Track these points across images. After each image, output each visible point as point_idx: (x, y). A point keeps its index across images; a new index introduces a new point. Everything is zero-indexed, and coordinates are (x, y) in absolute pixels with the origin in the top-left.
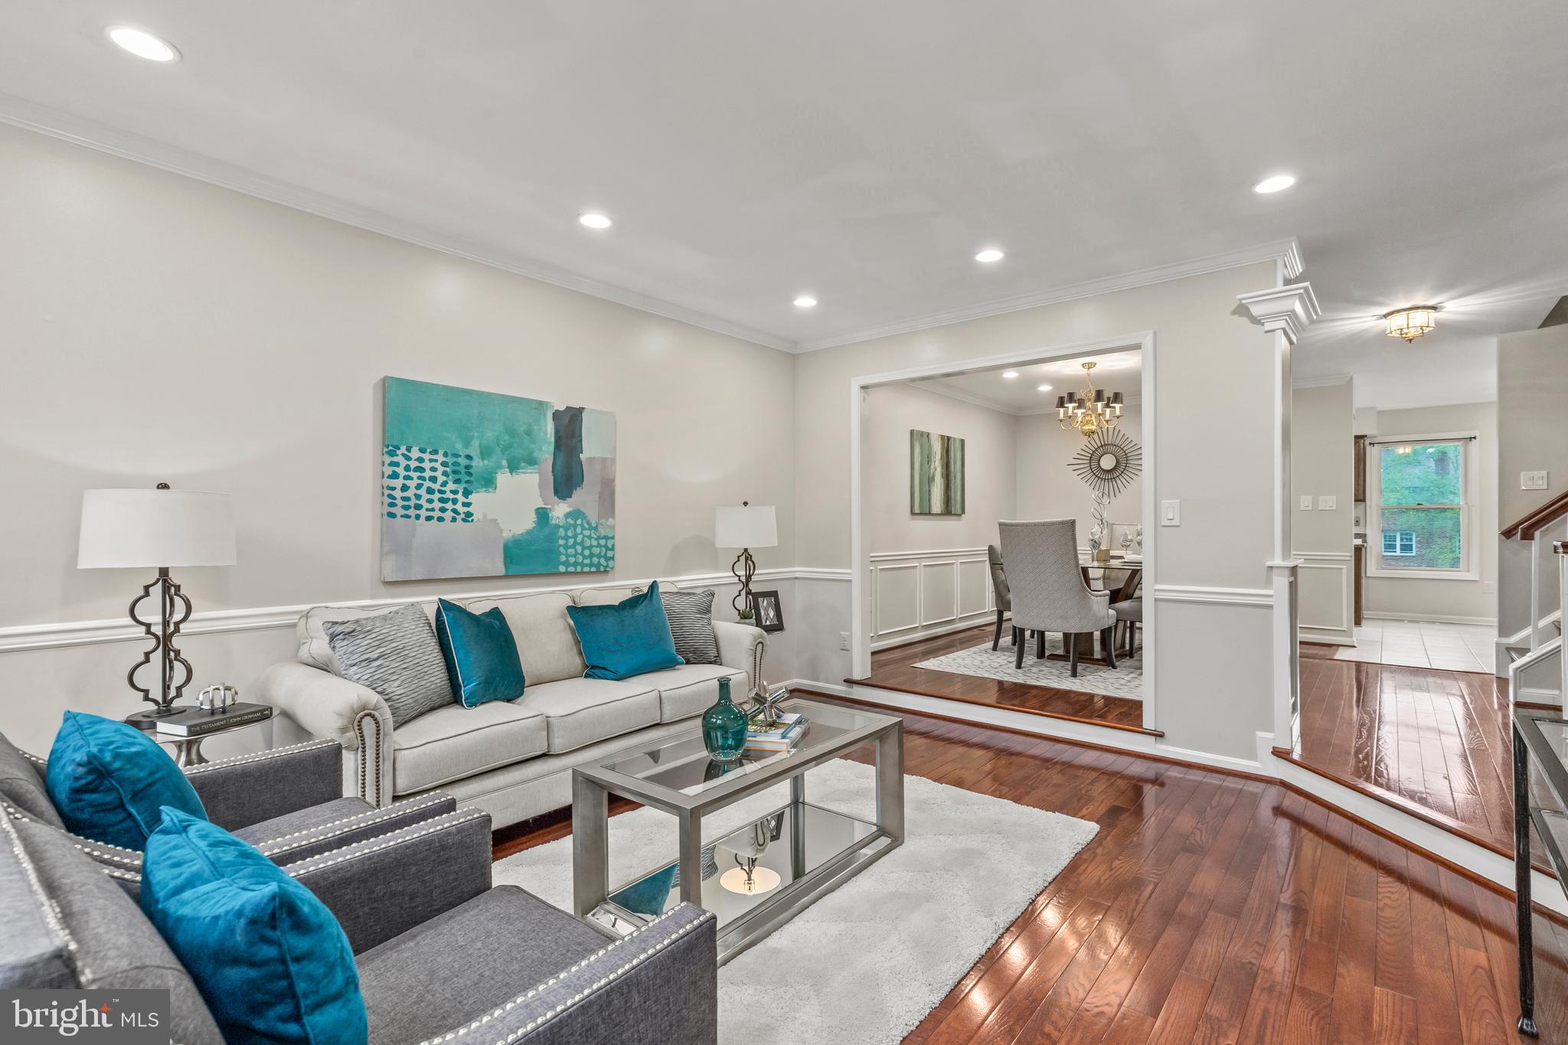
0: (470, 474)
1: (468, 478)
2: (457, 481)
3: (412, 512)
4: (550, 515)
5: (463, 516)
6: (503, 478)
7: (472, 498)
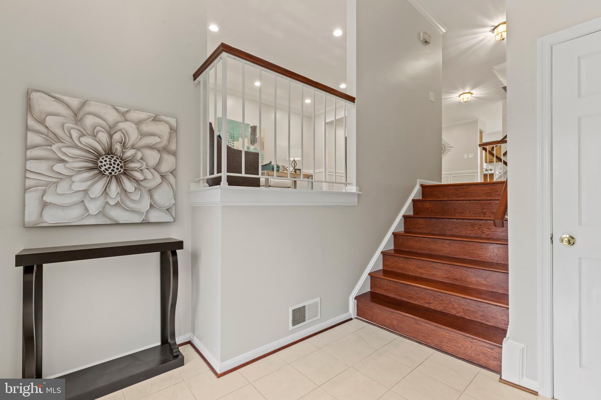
0: (234, 138)
2: (231, 139)
7: (234, 142)
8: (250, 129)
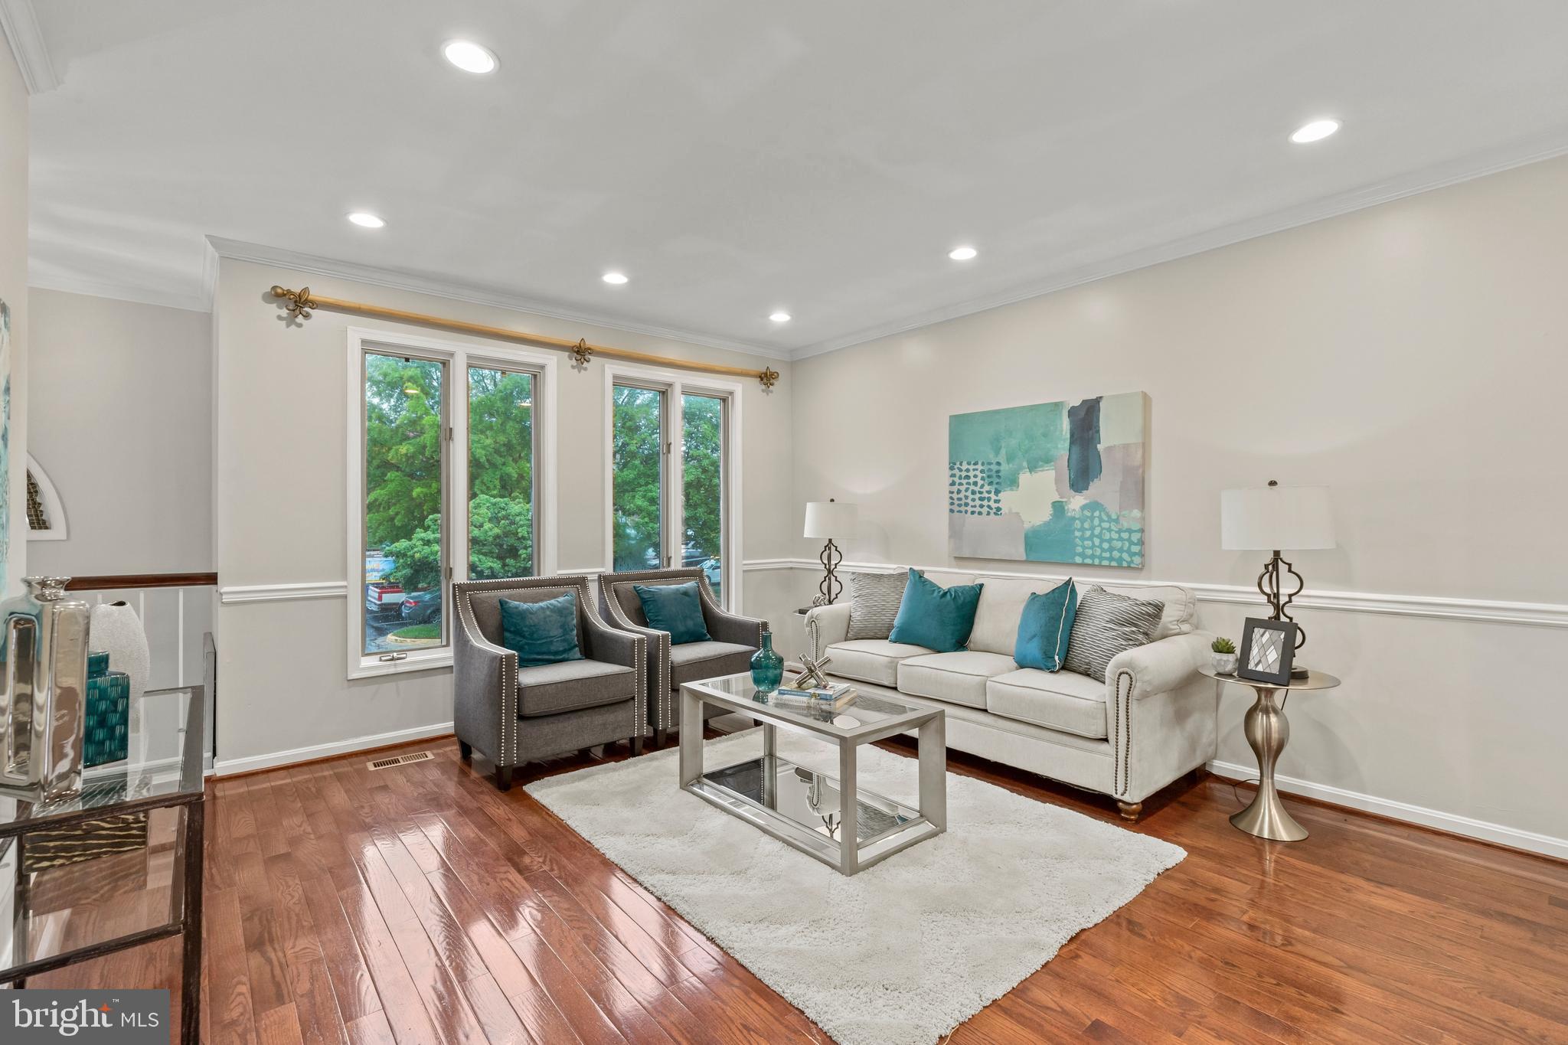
0: (999, 477)
1: (998, 480)
2: (990, 484)
3: (963, 508)
4: (1066, 508)
5: (994, 510)
6: (1024, 478)
7: (1001, 496)
8: (1065, 425)
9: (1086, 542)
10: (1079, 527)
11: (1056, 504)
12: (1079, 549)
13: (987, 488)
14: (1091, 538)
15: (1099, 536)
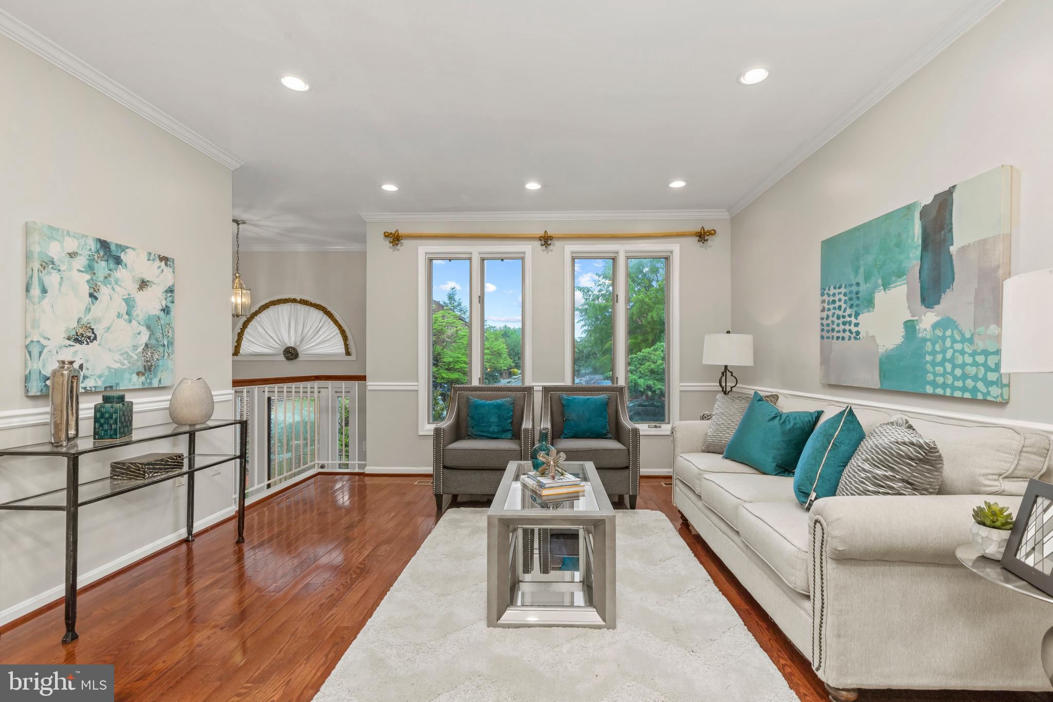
1: (857, 302)
2: (851, 306)
3: (830, 334)
4: (917, 327)
5: (854, 334)
6: (880, 297)
8: (917, 229)
9: (937, 368)
10: (930, 350)
11: (908, 324)
12: (930, 377)
13: (849, 311)
14: (942, 364)
15: (951, 361)
